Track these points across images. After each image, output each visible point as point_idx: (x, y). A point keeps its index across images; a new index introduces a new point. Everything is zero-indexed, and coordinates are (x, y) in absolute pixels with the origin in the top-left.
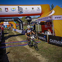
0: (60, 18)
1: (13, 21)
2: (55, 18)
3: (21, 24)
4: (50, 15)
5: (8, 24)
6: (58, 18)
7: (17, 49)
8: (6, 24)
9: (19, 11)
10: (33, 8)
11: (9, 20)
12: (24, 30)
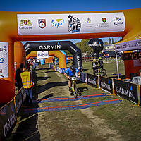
1: (59, 49)
3: (78, 57)
5: (47, 57)
7: (62, 117)
8: (42, 56)
9: (71, 25)
10: (104, 20)
11: (48, 47)
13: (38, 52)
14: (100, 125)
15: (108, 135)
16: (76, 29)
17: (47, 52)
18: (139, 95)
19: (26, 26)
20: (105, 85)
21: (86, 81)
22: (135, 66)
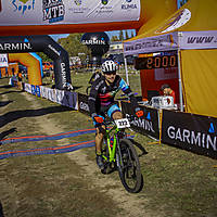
0: (208, 41)
2: (190, 41)
3: (62, 65)
4: (171, 28)
5: (5, 64)
6: (200, 41)
7: (35, 165)
9: (47, 9)
12: (75, 88)
15: (108, 187)
16: (56, 16)
17: (5, 55)
18: (160, 127)
21: (77, 108)
22: (157, 79)
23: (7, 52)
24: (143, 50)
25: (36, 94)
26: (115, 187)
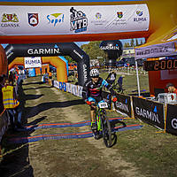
1: (56, 55)
3: (84, 66)
4: (175, 37)
5: (40, 65)
8: (32, 63)
9: (73, 22)
10: (120, 15)
11: (41, 51)
13: (26, 59)
14: (111, 156)
15: (121, 168)
16: (81, 27)
17: (39, 58)
18: (165, 119)
19: (10, 23)
20: (121, 105)
22: (162, 79)
23: (41, 55)
24: (151, 55)
25: (63, 89)
26: (127, 168)
